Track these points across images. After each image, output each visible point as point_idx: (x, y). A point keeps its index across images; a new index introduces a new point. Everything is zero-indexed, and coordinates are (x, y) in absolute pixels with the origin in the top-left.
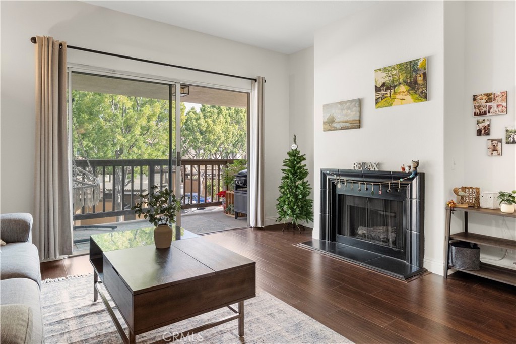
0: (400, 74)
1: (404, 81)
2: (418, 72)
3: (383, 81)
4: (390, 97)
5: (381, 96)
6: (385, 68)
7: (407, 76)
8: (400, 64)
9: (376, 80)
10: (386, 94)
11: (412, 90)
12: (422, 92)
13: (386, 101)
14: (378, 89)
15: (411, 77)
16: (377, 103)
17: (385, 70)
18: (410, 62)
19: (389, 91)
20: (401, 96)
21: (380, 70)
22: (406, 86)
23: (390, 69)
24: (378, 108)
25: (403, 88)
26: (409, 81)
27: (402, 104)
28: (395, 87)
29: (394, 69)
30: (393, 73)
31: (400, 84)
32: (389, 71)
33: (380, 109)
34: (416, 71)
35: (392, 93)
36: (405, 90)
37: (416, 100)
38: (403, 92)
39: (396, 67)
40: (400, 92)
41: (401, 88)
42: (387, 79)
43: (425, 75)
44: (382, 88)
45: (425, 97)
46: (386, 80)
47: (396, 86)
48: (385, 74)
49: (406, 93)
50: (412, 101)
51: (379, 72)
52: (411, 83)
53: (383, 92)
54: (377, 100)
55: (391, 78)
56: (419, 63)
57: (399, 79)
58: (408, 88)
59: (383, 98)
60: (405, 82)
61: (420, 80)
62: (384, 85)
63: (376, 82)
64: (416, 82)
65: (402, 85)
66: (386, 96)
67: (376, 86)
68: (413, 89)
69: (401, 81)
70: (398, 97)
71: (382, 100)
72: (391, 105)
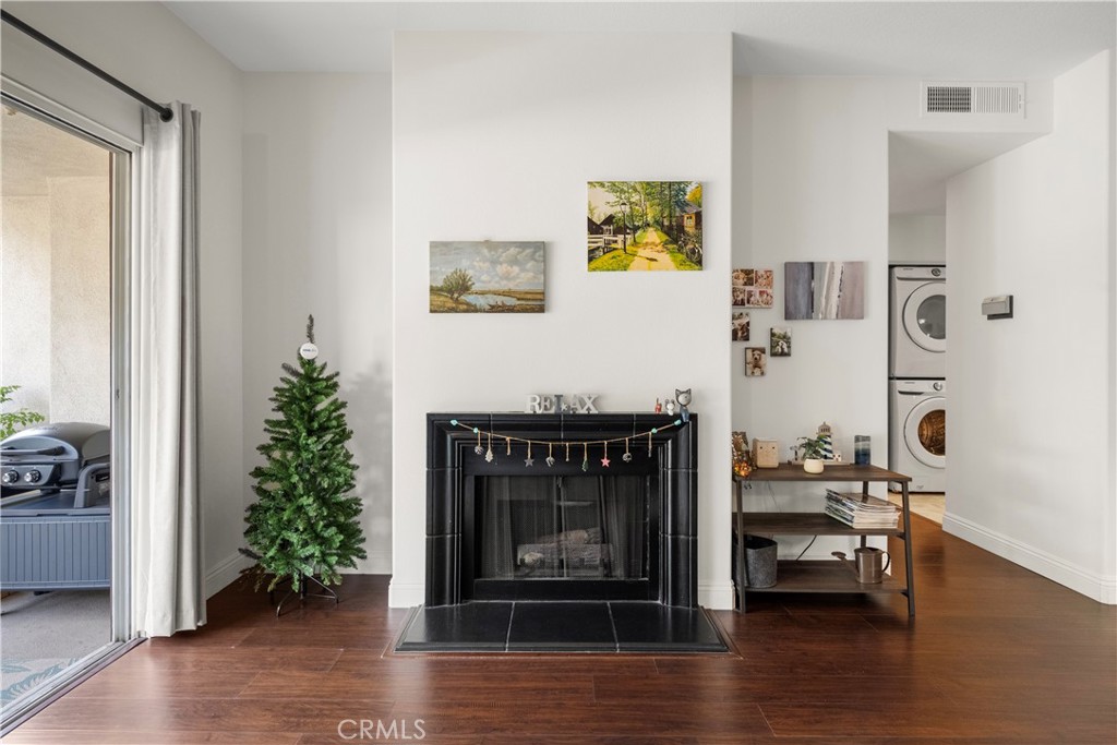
0: (648, 204)
1: (657, 222)
2: (687, 209)
3: (610, 211)
4: (625, 250)
5: (602, 244)
6: (613, 184)
7: (662, 212)
8: (648, 183)
9: (590, 206)
10: (616, 242)
11: (671, 243)
12: (693, 251)
13: (613, 257)
14: (594, 228)
15: (670, 216)
16: (590, 259)
17: (614, 187)
18: (670, 184)
19: (620, 238)
20: (647, 253)
21: (602, 185)
22: (660, 233)
23: (625, 189)
24: (594, 270)
25: (653, 236)
26: (666, 223)
27: (650, 269)
28: (636, 229)
29: (635, 190)
30: (632, 200)
31: (648, 225)
32: (622, 191)
33: (598, 273)
34: (683, 205)
35: (628, 242)
36: (658, 241)
37: (681, 265)
38: (653, 243)
39: (639, 188)
40: (647, 243)
41: (648, 234)
42: (618, 209)
43: (699, 216)
44: (605, 228)
45: (696, 260)
46: (616, 210)
47: (638, 228)
48: (612, 198)
49: (660, 248)
50: (673, 265)
51: (598, 188)
52: (670, 227)
53: (607, 237)
54: (591, 251)
55: (627, 209)
56: (688, 190)
57: (646, 214)
58: (665, 238)
59: (608, 249)
60: (659, 224)
61: (689, 224)
62: (609, 220)
63: (591, 211)
64: (681, 228)
65: (651, 229)
66: (614, 246)
67: (590, 220)
68: (675, 241)
69: (650, 219)
70: (641, 252)
71: (604, 253)
72: (625, 268)
